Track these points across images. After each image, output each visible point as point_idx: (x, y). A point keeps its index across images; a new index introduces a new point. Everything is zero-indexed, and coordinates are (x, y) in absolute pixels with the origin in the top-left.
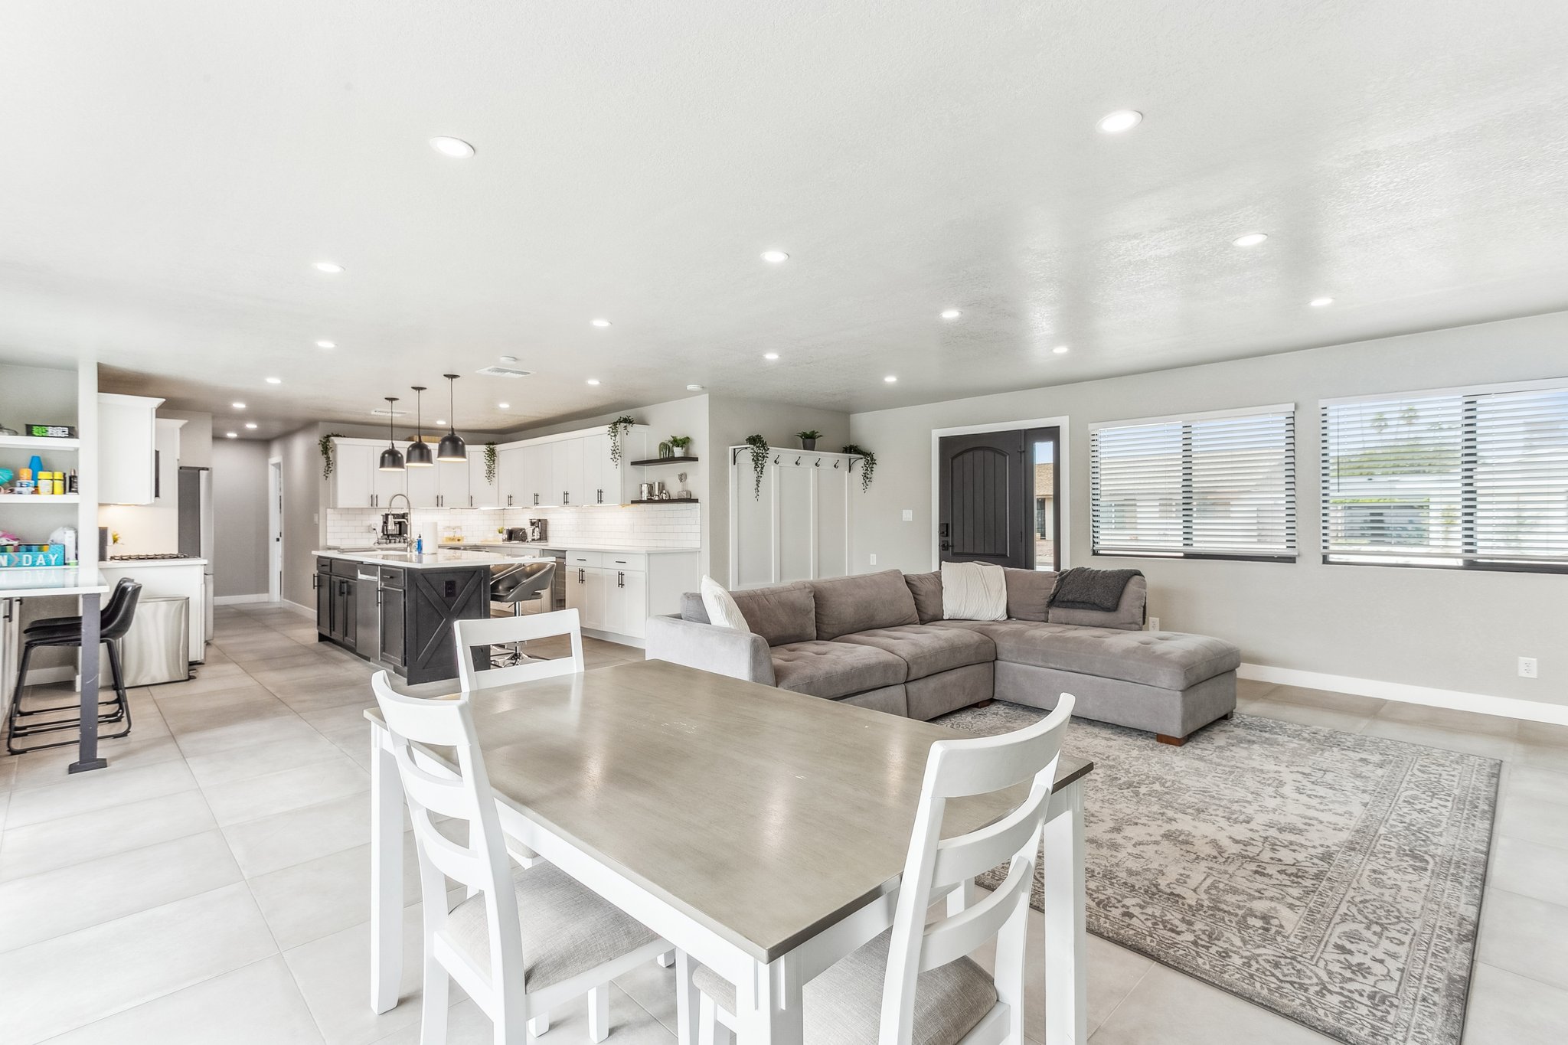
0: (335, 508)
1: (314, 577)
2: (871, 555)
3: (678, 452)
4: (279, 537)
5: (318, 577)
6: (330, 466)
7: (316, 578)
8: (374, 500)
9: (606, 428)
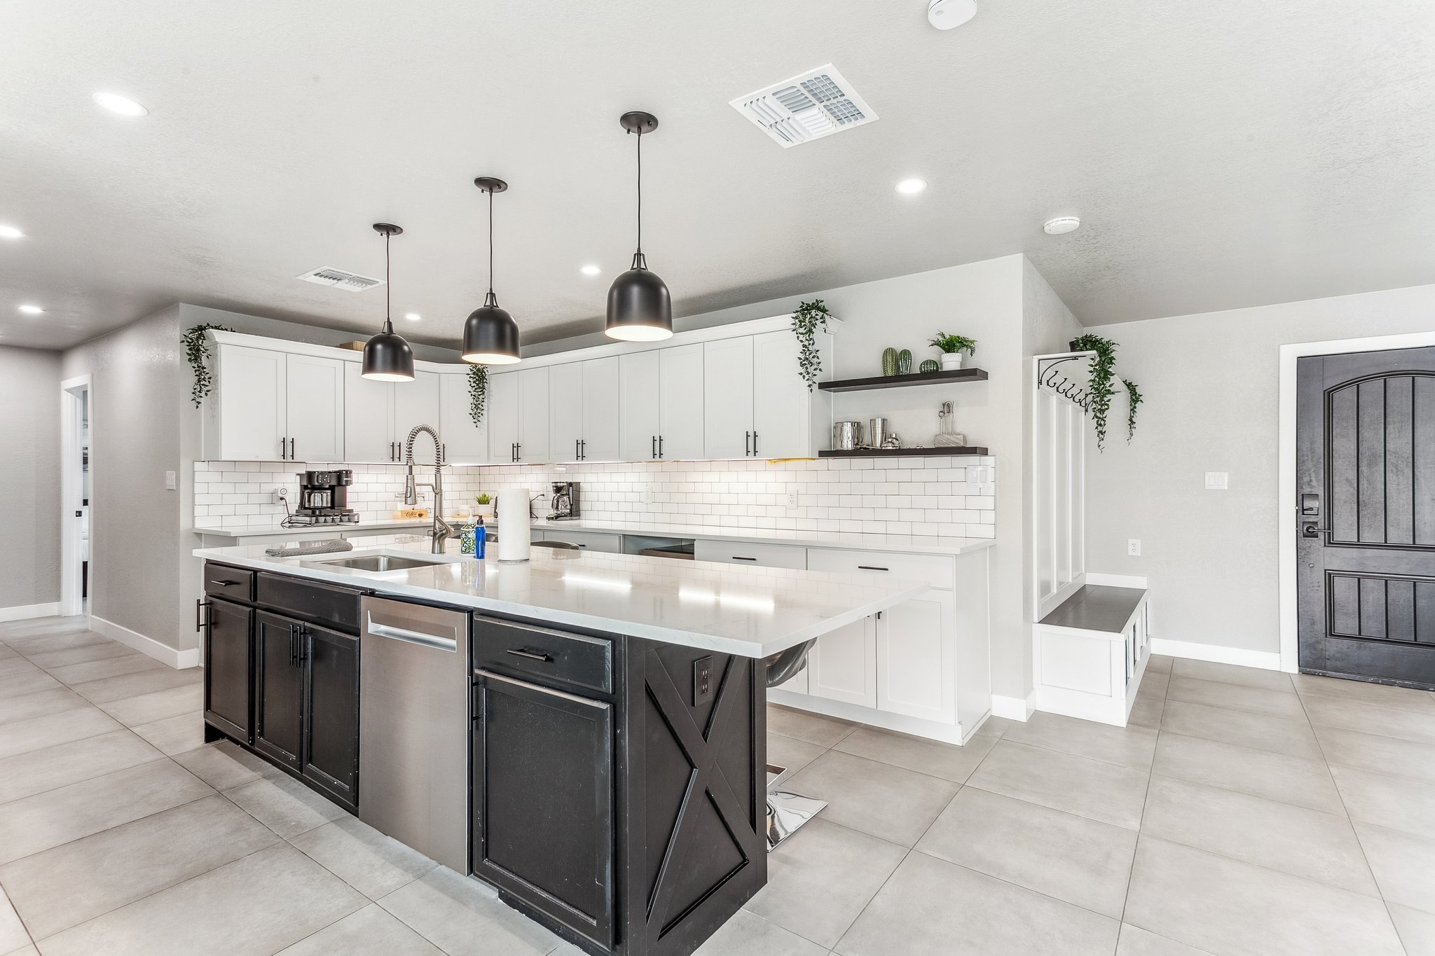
0: (213, 460)
1: (199, 605)
2: (1131, 541)
3: (951, 362)
4: (81, 508)
5: (209, 605)
6: (204, 381)
7: (202, 608)
8: (287, 448)
9: (787, 320)
